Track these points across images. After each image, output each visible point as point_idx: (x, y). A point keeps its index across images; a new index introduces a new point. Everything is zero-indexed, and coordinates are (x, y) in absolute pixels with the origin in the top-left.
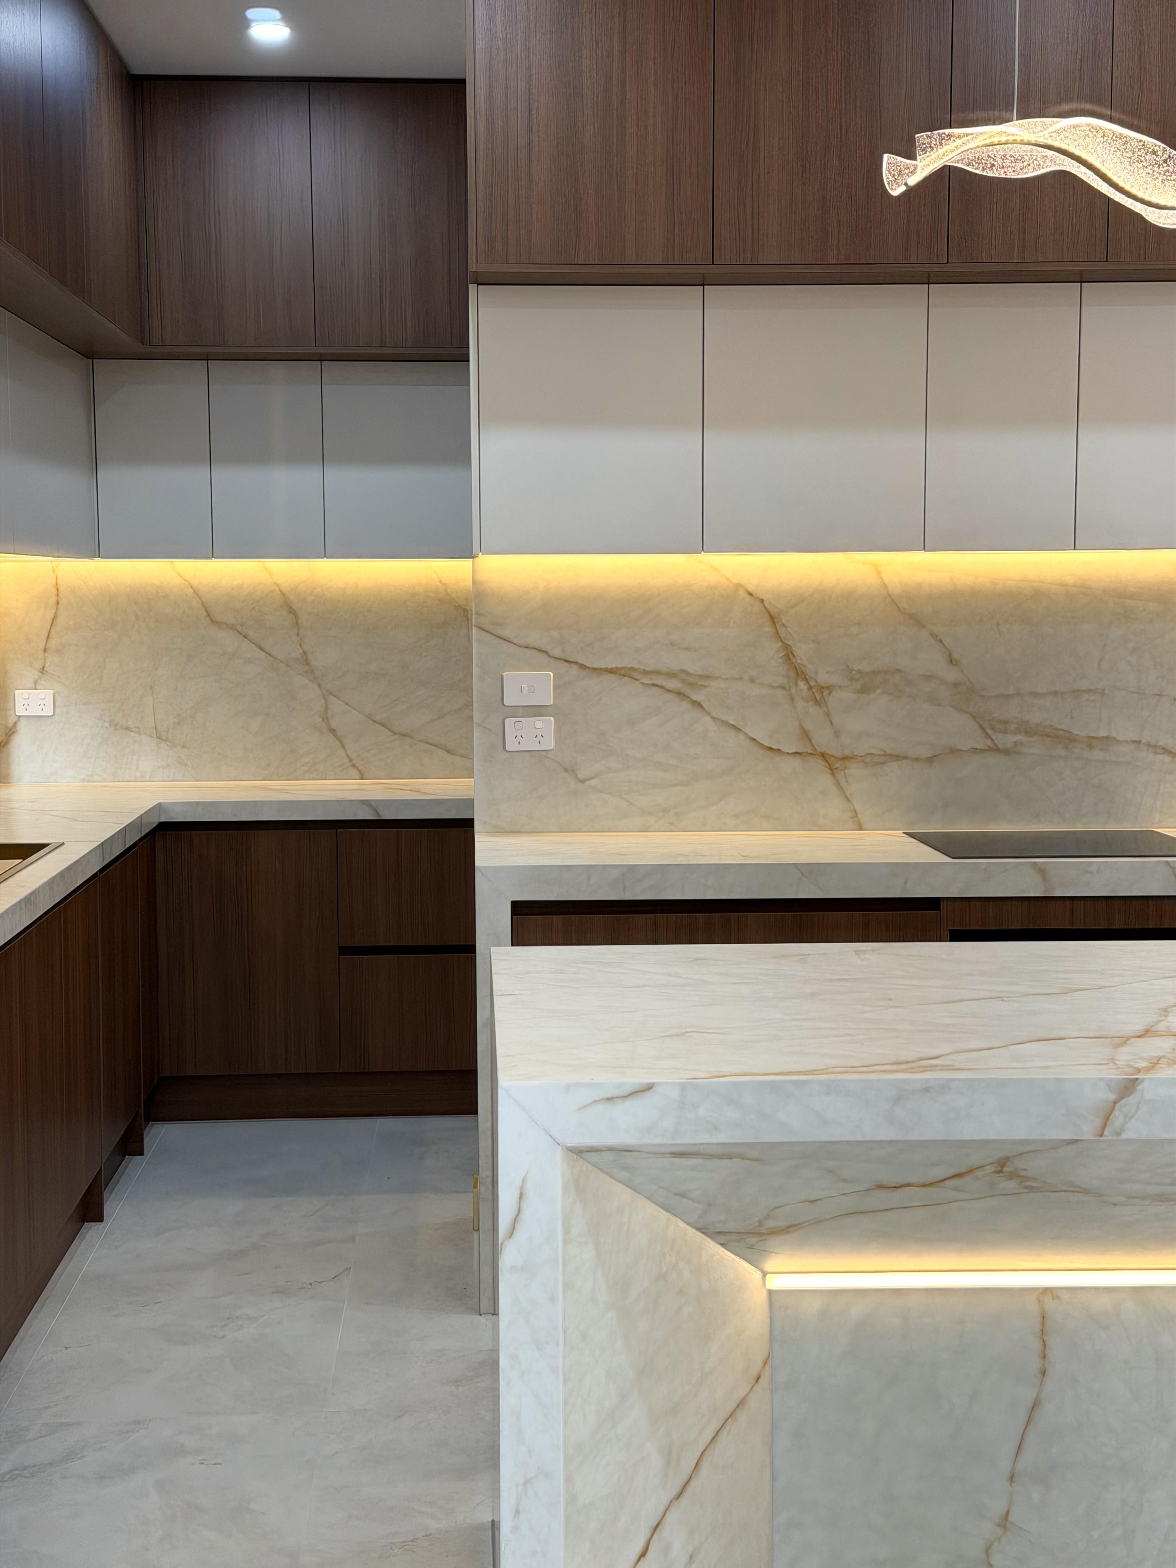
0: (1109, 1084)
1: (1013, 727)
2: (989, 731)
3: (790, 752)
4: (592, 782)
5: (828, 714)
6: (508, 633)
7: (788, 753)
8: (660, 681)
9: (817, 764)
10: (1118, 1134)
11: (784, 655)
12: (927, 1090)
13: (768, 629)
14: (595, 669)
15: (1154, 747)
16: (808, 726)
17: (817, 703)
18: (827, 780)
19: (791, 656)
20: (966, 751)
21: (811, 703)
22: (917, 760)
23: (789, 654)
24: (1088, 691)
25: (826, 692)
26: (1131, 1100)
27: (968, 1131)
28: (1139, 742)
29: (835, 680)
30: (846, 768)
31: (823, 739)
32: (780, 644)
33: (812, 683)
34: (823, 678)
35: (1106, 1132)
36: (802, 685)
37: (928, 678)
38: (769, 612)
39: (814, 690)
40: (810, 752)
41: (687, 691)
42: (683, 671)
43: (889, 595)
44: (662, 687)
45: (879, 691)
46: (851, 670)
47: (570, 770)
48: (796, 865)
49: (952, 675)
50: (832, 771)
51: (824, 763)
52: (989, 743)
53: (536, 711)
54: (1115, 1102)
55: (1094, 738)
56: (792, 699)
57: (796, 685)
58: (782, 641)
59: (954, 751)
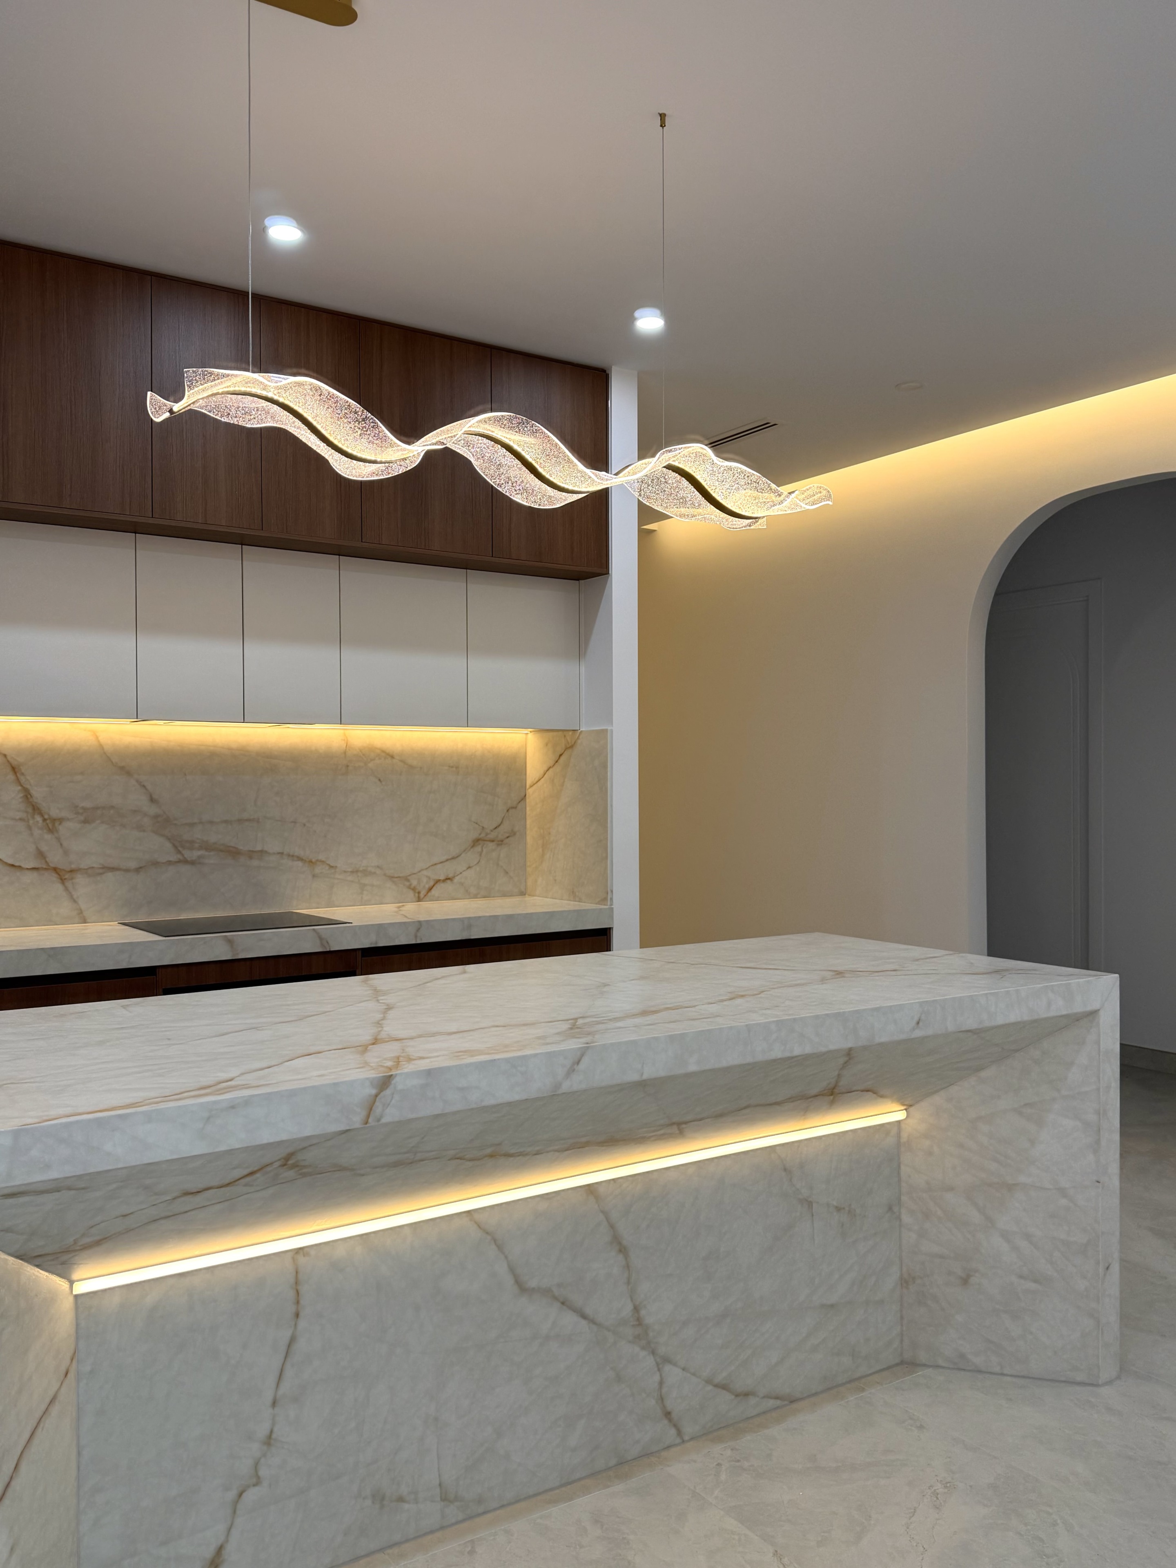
0: (372, 1081)
1: (197, 845)
2: (180, 849)
3: (29, 868)
5: (58, 839)
7: (27, 869)
9: (50, 876)
10: (379, 1120)
11: (23, 796)
12: (233, 1107)
13: (11, 777)
15: (292, 857)
16: (44, 848)
17: (51, 831)
18: (59, 887)
19: (29, 796)
20: (163, 863)
21: (45, 831)
22: (127, 870)
23: (27, 795)
24: (248, 820)
25: (57, 824)
26: (388, 1092)
27: (266, 1137)
28: (282, 853)
29: (64, 814)
30: (72, 879)
31: (55, 858)
32: (20, 788)
33: (46, 817)
34: (54, 812)
35: (370, 1120)
36: (38, 819)
37: (135, 812)
38: (10, 764)
39: (48, 821)
40: (44, 867)
43: (105, 753)
45: (98, 822)
46: (77, 807)
48: (43, 950)
49: (153, 810)
50: (63, 881)
51: (56, 875)
52: (180, 856)
54: (376, 1096)
55: (253, 851)
56: (30, 828)
57: (33, 818)
58: (21, 786)
59: (155, 864)
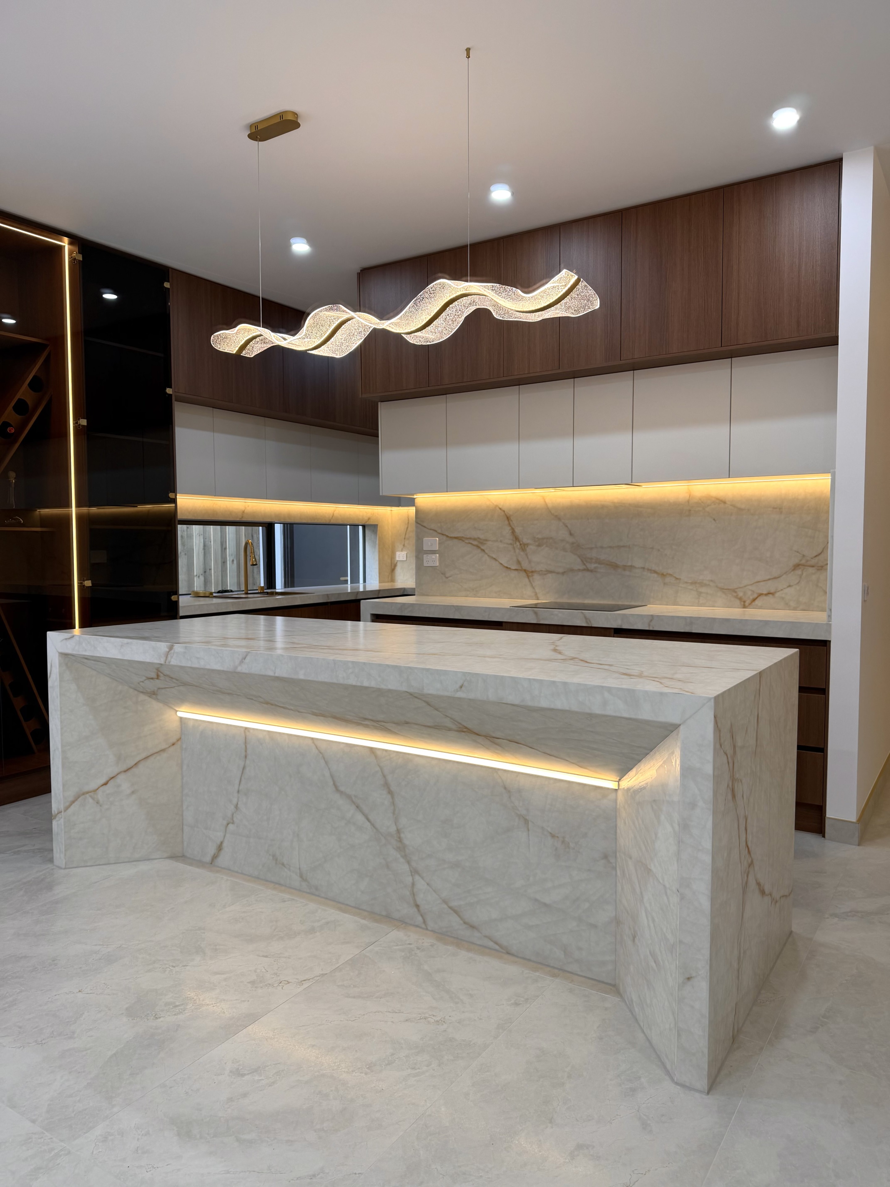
1: (594, 561)
2: (585, 562)
3: (514, 569)
4: (450, 578)
5: (527, 555)
6: (425, 524)
8: (471, 541)
9: (523, 574)
11: (512, 532)
13: (507, 522)
14: (451, 537)
15: (650, 570)
16: (520, 559)
17: (523, 550)
18: (527, 580)
19: (514, 532)
20: (576, 570)
21: (521, 550)
22: (558, 573)
24: (624, 546)
25: (526, 546)
28: (644, 568)
29: (529, 541)
31: (525, 565)
33: (521, 543)
34: (525, 541)
36: (518, 544)
37: (562, 540)
38: (506, 516)
39: (522, 545)
40: (520, 569)
41: (480, 545)
42: (479, 538)
43: (548, 508)
44: (471, 544)
45: (545, 546)
46: (535, 538)
47: (444, 574)
49: (571, 540)
50: (528, 577)
51: (525, 574)
52: (585, 567)
53: (433, 552)
55: (626, 566)
56: (514, 548)
57: (516, 543)
58: (511, 527)
